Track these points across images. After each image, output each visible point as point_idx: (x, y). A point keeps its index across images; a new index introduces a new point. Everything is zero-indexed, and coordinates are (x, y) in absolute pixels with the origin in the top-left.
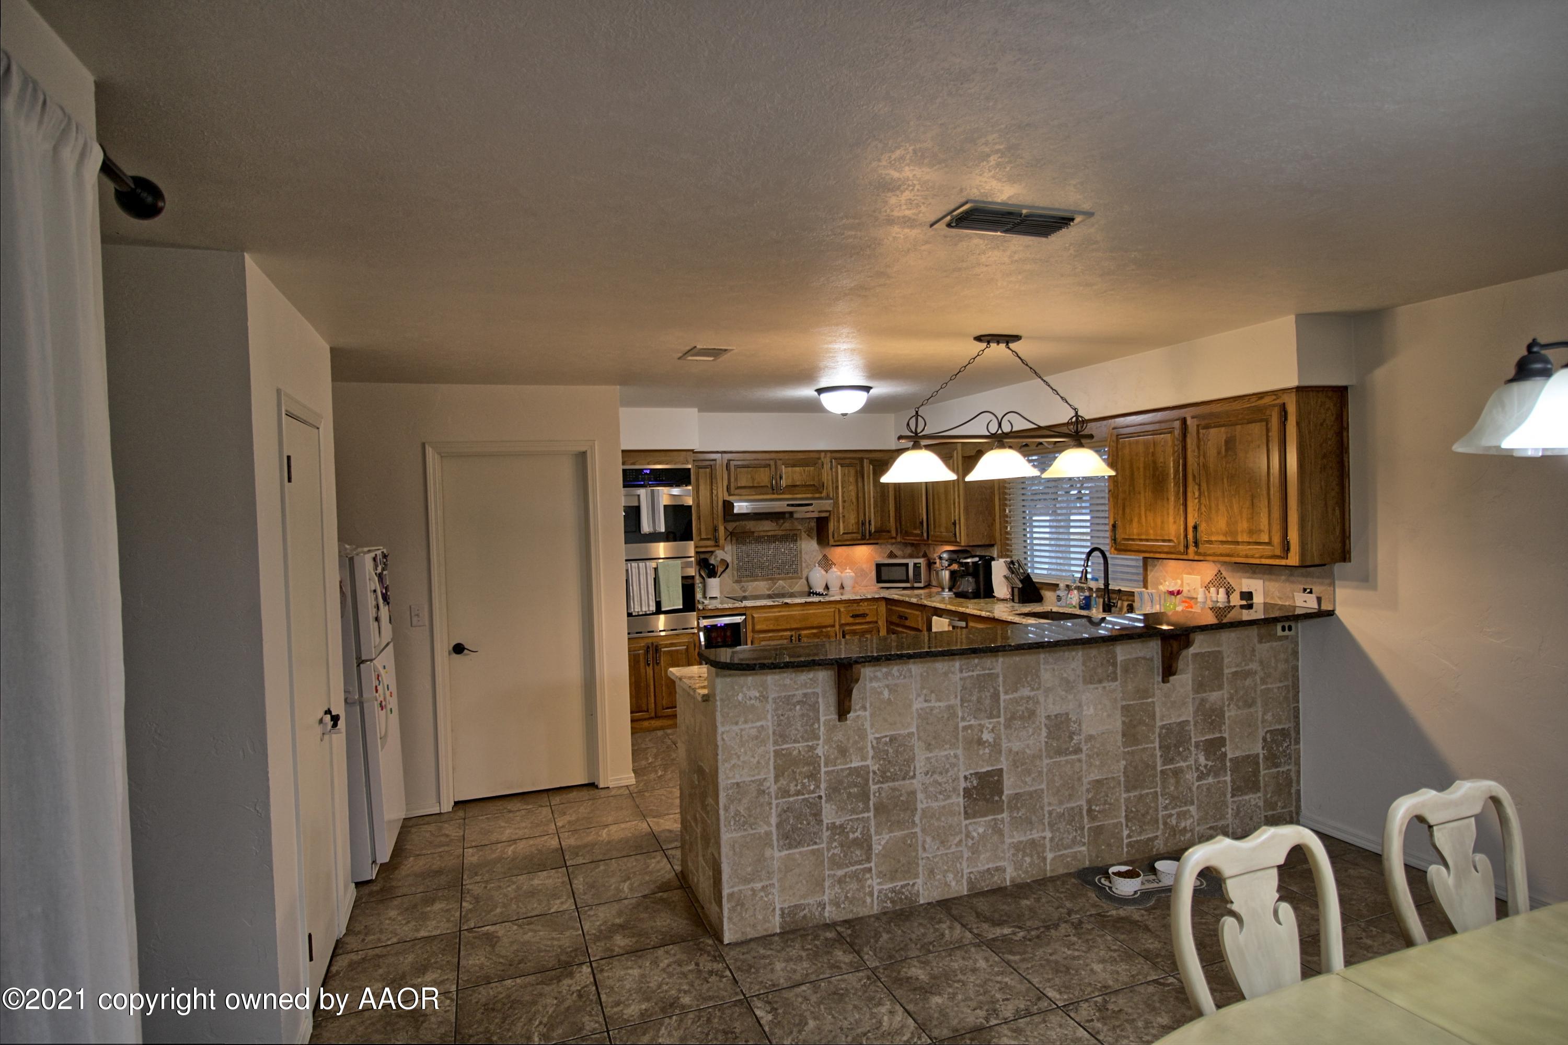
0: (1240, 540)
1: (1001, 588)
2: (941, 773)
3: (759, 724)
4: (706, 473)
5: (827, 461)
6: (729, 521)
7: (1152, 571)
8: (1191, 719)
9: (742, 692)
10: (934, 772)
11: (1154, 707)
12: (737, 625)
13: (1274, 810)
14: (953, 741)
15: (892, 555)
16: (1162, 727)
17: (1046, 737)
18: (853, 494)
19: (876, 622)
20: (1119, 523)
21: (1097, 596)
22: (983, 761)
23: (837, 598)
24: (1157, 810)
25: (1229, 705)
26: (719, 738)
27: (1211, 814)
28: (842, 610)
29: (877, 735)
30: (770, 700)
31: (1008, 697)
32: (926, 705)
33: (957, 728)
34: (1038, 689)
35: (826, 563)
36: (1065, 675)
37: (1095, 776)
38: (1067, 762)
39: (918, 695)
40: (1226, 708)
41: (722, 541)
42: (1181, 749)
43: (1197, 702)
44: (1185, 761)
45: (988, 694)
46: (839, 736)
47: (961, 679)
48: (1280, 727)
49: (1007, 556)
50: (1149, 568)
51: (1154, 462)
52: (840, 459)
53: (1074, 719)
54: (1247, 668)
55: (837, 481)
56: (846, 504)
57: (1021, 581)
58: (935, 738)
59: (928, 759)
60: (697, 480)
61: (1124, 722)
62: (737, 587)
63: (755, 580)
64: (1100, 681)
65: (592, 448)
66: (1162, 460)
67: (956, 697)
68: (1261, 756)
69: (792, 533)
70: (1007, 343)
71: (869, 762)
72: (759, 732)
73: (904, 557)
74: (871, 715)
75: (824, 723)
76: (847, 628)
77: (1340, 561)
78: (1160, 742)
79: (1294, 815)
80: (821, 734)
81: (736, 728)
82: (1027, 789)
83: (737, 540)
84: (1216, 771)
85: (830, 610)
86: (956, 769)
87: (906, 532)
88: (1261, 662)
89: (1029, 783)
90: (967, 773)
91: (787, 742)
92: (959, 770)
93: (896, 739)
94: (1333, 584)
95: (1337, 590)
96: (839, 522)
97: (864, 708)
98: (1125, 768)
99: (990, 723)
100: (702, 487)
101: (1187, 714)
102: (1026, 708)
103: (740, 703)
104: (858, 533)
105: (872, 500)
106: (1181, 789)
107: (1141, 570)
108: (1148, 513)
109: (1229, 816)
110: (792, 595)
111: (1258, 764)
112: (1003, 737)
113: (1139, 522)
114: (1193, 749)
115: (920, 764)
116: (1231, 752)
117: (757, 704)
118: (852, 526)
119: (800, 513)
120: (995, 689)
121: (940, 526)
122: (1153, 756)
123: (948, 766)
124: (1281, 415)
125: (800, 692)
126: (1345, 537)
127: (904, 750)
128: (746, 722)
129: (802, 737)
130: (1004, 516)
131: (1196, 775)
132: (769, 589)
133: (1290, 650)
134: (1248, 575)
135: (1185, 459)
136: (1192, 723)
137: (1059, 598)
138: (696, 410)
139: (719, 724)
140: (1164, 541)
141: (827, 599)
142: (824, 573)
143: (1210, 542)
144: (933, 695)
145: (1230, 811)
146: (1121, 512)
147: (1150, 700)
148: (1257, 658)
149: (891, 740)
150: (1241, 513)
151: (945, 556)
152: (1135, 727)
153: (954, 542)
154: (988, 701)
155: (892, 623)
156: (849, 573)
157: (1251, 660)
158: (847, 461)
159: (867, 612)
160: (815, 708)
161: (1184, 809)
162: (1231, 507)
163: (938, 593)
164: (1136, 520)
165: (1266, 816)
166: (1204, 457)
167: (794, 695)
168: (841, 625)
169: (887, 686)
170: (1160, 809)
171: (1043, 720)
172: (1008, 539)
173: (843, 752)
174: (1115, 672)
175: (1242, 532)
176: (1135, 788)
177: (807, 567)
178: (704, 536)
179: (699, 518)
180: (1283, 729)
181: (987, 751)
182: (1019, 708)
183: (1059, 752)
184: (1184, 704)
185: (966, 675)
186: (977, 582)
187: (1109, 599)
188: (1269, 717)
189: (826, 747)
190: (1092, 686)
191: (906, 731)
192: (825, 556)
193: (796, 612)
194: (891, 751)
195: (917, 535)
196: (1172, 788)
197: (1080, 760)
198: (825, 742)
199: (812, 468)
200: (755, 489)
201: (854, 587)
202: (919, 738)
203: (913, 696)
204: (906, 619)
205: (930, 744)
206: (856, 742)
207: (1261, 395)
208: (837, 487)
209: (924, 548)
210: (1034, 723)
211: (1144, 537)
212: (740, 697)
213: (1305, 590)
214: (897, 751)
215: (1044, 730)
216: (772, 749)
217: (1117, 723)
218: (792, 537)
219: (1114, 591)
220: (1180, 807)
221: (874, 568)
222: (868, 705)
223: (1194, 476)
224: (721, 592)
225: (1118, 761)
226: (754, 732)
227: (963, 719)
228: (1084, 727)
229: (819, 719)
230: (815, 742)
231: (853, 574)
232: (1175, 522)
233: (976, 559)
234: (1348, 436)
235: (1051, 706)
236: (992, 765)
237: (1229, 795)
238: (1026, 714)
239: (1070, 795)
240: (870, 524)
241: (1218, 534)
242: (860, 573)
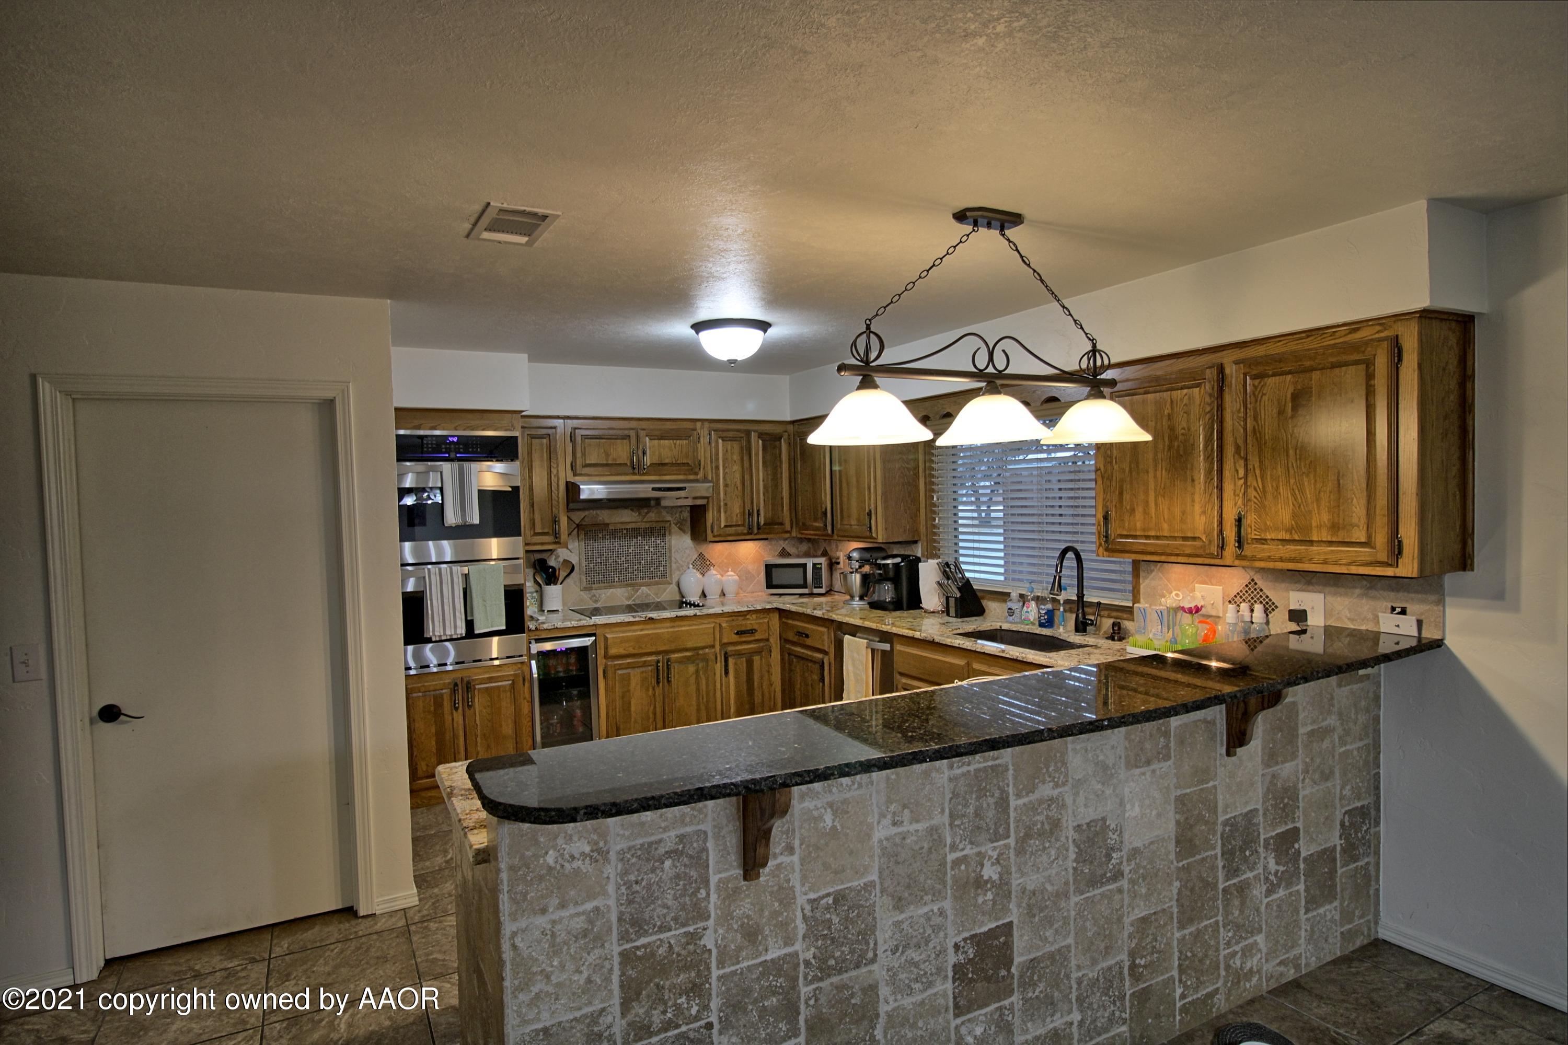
0: (1315, 538)
1: (930, 597)
2: (918, 946)
3: (589, 906)
4: (542, 445)
5: (704, 433)
6: (573, 510)
7: (1145, 578)
8: (1259, 806)
9: (554, 847)
10: (906, 947)
11: (1215, 794)
12: (582, 651)
13: (1350, 922)
14: (938, 886)
15: (784, 553)
16: (1226, 823)
17: (1075, 860)
18: (738, 476)
19: (768, 640)
20: (1112, 514)
21: (1065, 611)
22: (984, 914)
23: (718, 610)
24: (1217, 950)
25: (1304, 780)
26: (506, 946)
27: (1282, 942)
28: (724, 625)
29: (812, 896)
30: (613, 856)
31: (1020, 802)
32: (895, 830)
33: (943, 864)
34: (1064, 784)
35: (703, 564)
36: (1101, 758)
37: (1139, 913)
38: (1103, 895)
39: (882, 816)
40: (1300, 785)
41: (564, 537)
42: (1247, 853)
43: (1268, 778)
44: (1251, 870)
45: (991, 801)
46: (744, 907)
47: (950, 780)
48: (1359, 804)
49: (936, 556)
50: (1142, 574)
51: (1172, 429)
52: (723, 431)
53: (1113, 826)
54: (1324, 724)
55: (717, 459)
56: (729, 490)
57: (959, 589)
58: (908, 887)
59: (897, 924)
60: (530, 453)
61: (1178, 823)
62: (585, 595)
63: (610, 587)
64: (1148, 763)
65: (345, 393)
66: (1184, 424)
67: (943, 811)
68: (1338, 848)
69: (658, 525)
70: (1002, 229)
71: (798, 946)
72: (591, 922)
73: (798, 556)
74: (803, 861)
75: (718, 888)
76: (731, 648)
77: (1454, 569)
78: (1223, 845)
79: (1372, 925)
80: (711, 907)
81: (541, 921)
82: (1049, 948)
83: (586, 534)
84: (1287, 879)
85: (709, 625)
86: (942, 934)
87: (804, 524)
88: (1340, 714)
89: (1050, 939)
90: (959, 939)
91: (646, 933)
92: (946, 937)
93: (844, 897)
94: (1441, 602)
95: (1448, 610)
96: (719, 511)
97: (790, 849)
98: (1179, 893)
99: (995, 848)
100: (536, 464)
101: (1255, 800)
102: (1047, 816)
103: (550, 869)
104: (743, 525)
105: (761, 483)
106: (1247, 912)
107: (1129, 578)
108: (1160, 499)
109: (1302, 941)
110: (659, 607)
111: (1334, 860)
112: (1013, 869)
113: (1146, 513)
114: (1261, 850)
115: (884, 936)
116: (1305, 848)
117: (585, 866)
118: (736, 518)
119: (670, 499)
120: (1003, 791)
121: (849, 517)
122: (1213, 868)
123: (929, 931)
124: (1392, 355)
125: (673, 833)
126: (1466, 535)
127: (858, 916)
128: (562, 906)
129: (675, 919)
130: (931, 506)
131: (1264, 888)
132: (628, 598)
133: (1371, 695)
134: (1298, 586)
135: (1221, 422)
136: (1261, 812)
137: (1011, 612)
138: (525, 356)
139: (505, 918)
140: (1185, 538)
141: (705, 611)
142: (700, 576)
143: (1263, 541)
144: (906, 811)
145: (1303, 933)
146: (1115, 498)
147: (1211, 784)
148: (1336, 709)
149: (836, 901)
150: (1318, 500)
151: (855, 555)
152: (1191, 826)
153: (869, 537)
154: (991, 814)
155: (787, 641)
156: (731, 577)
157: (1329, 712)
158: (731, 434)
159: (756, 627)
160: (700, 861)
161: (1251, 941)
162: (1302, 491)
163: (846, 602)
164: (1140, 510)
165: (1342, 933)
166: (1255, 418)
167: (660, 841)
168: (723, 645)
169: (831, 805)
170: (1222, 947)
171: (1071, 833)
172: (935, 534)
173: (752, 935)
174: (1167, 746)
175: (1319, 527)
176: (1191, 921)
177: (678, 569)
178: (538, 530)
179: (532, 505)
180: (1363, 807)
181: (989, 896)
182: (1039, 818)
183: (1094, 882)
184: (1252, 784)
185: (959, 771)
186: (897, 588)
187: (1084, 614)
188: (1347, 792)
189: (721, 931)
190: (1137, 771)
191: (861, 882)
192: (701, 555)
193: (663, 630)
194: (836, 919)
195: (817, 529)
196: (1237, 913)
197: (1120, 891)
198: (718, 923)
199: (685, 442)
200: (608, 469)
201: (737, 594)
202: (883, 891)
203: (873, 819)
204: (807, 636)
205: (900, 899)
206: (775, 914)
207: (1355, 326)
208: (717, 468)
209: (823, 545)
210: (1057, 840)
211: (1152, 533)
212: (550, 859)
213: (1393, 609)
214: (847, 918)
215: (1072, 848)
216: (616, 949)
217: (1168, 827)
218: (660, 531)
219: (1091, 604)
220: (1246, 939)
221: (763, 569)
222: (797, 843)
223: (1238, 448)
224: (564, 604)
225: (1170, 884)
226: (579, 924)
227: (954, 848)
228: (1126, 836)
229: (707, 882)
230: (701, 925)
231: (736, 578)
232: (1204, 512)
233: (898, 560)
234: (1473, 389)
235: (1082, 809)
236: (997, 919)
237: (1302, 911)
238: (1047, 827)
239: (1106, 948)
240: (758, 515)
241: (1277, 529)
242: (745, 577)
